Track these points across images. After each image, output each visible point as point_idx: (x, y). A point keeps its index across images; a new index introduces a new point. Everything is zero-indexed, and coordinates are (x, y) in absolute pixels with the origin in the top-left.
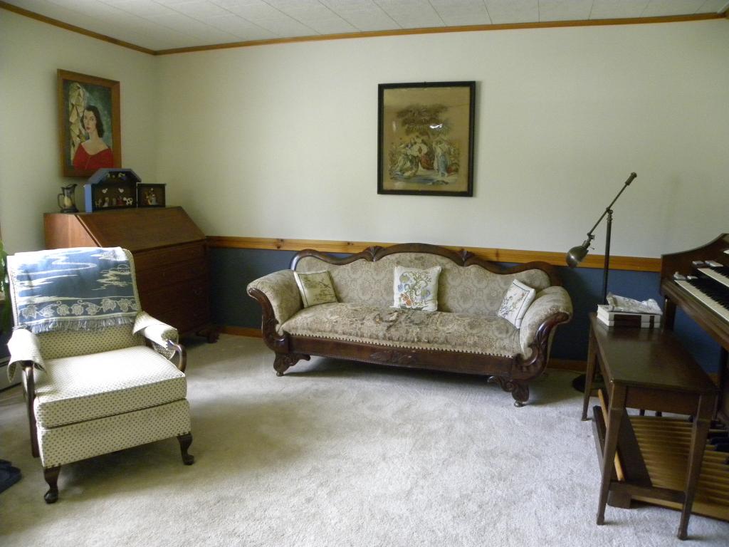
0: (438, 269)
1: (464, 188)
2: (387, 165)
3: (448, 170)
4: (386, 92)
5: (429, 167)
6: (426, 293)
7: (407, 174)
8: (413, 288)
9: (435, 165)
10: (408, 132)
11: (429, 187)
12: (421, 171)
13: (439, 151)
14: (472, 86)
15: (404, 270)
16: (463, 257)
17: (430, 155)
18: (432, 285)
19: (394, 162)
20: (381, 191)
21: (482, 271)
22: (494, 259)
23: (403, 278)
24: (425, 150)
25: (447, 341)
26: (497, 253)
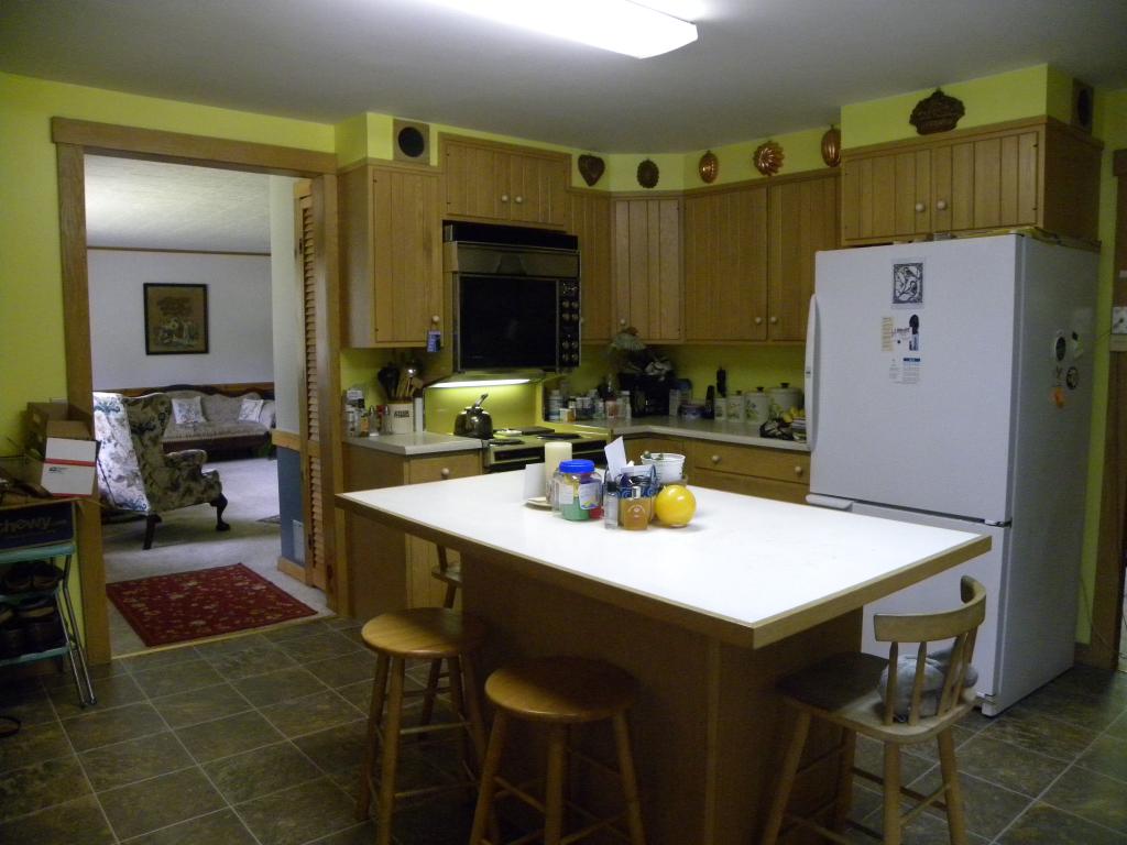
0: (199, 398)
1: (203, 348)
2: (152, 337)
3: (192, 337)
4: (149, 289)
5: (180, 336)
6: (197, 413)
7: (166, 341)
8: (189, 411)
9: (184, 335)
10: (165, 314)
11: (181, 349)
12: (175, 339)
13: (186, 327)
14: (204, 287)
15: (179, 401)
16: (209, 390)
17: (181, 329)
18: (199, 408)
19: (157, 334)
20: (149, 353)
21: (224, 397)
22: (223, 389)
23: (180, 405)
24: (177, 325)
25: (229, 432)
26: (226, 386)
